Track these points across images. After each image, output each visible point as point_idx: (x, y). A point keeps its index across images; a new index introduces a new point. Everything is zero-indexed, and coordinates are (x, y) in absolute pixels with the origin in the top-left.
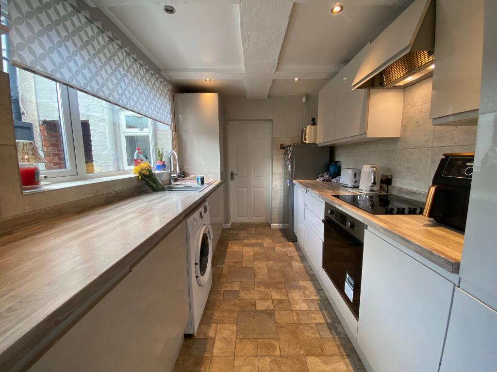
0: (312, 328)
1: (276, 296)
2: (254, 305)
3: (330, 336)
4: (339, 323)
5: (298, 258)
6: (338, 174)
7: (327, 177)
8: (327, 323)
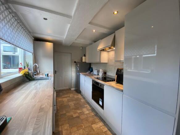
0: (91, 117)
1: (79, 111)
2: (72, 116)
3: (96, 118)
4: (98, 114)
5: (83, 98)
6: (92, 71)
7: (89, 72)
8: (95, 115)
